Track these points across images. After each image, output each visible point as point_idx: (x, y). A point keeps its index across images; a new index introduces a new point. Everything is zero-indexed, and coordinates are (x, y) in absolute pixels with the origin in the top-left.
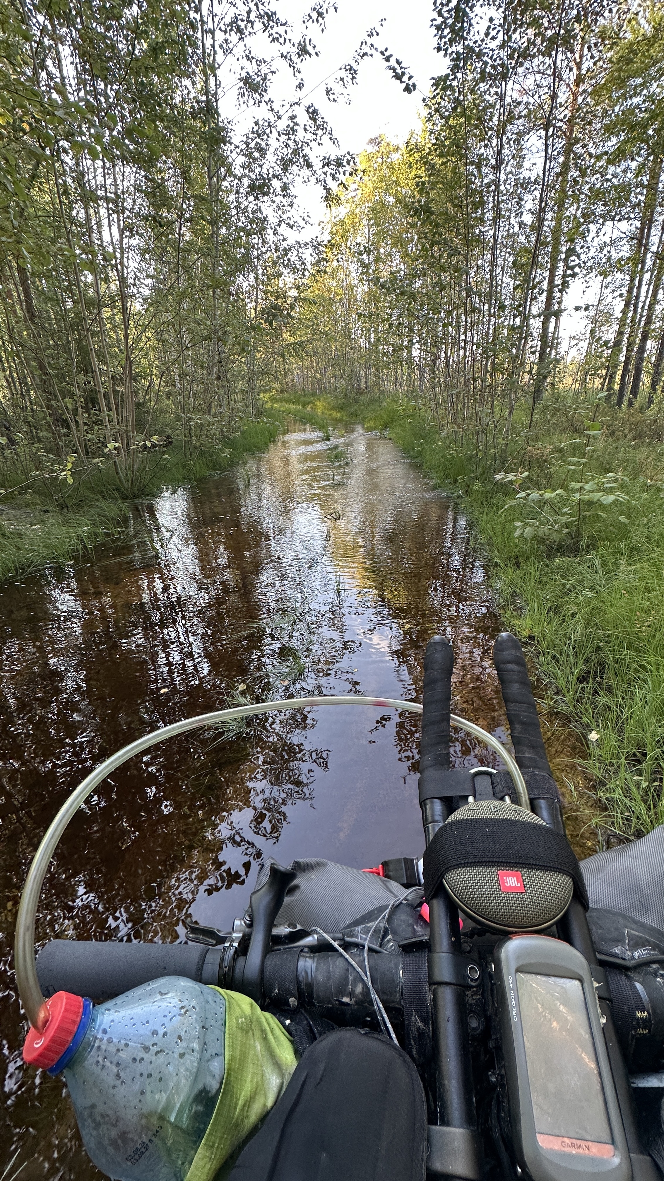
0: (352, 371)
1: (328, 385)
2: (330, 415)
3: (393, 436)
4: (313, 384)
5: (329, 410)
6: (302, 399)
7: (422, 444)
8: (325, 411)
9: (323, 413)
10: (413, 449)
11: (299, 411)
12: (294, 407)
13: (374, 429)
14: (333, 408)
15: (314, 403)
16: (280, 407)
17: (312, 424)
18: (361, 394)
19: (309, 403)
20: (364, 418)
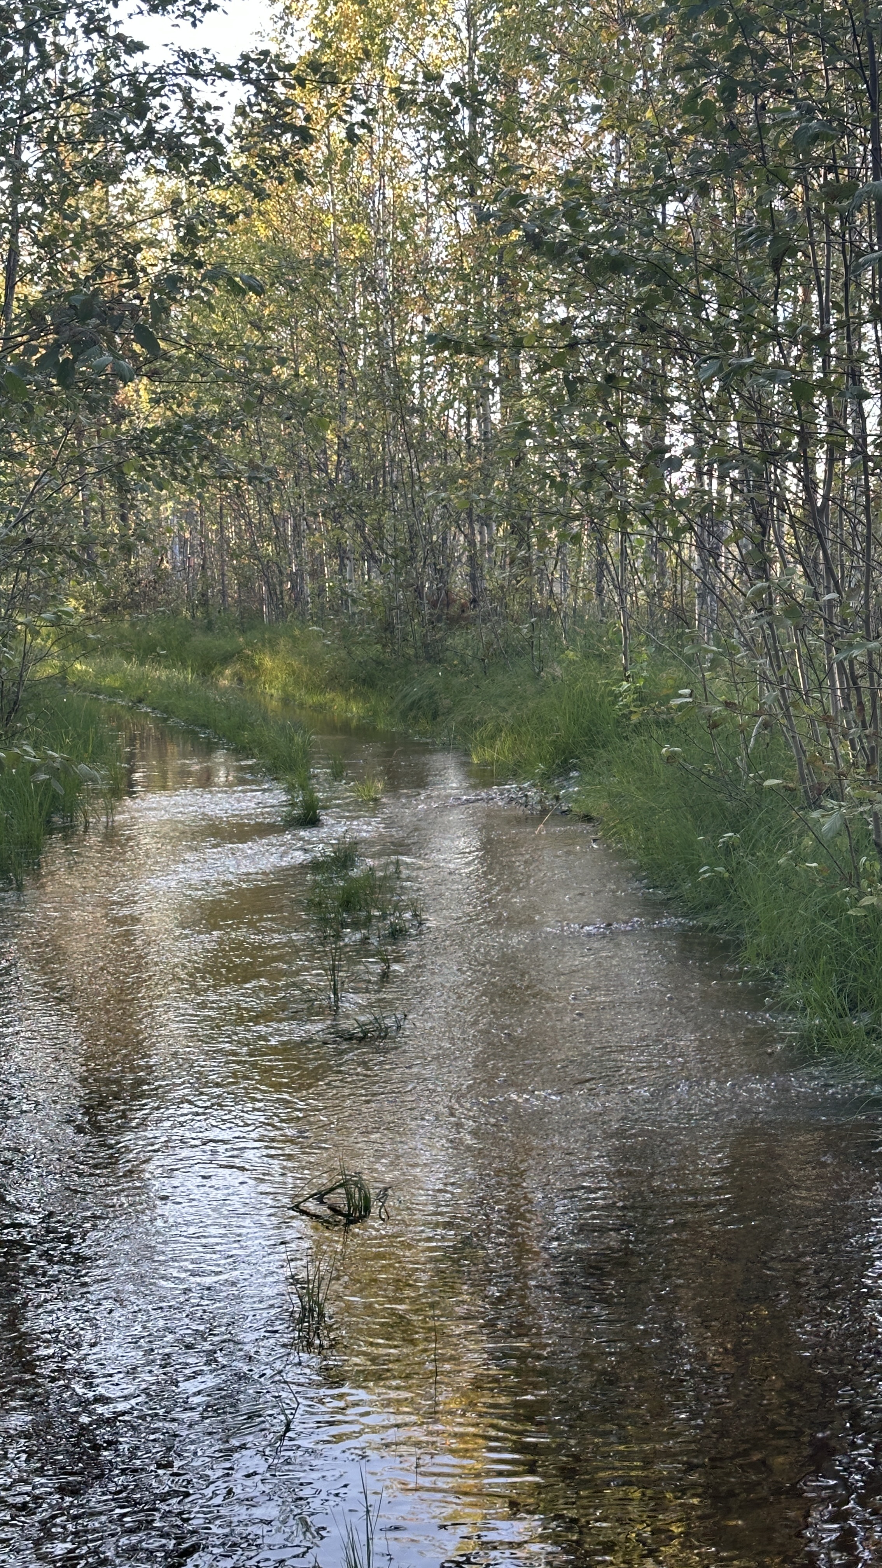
0: (413, 534)
1: (308, 586)
2: (320, 708)
3: (599, 806)
4: (245, 583)
5: (313, 688)
6: (200, 640)
7: (728, 849)
8: (301, 694)
9: (286, 700)
10: (693, 870)
11: (181, 691)
12: (162, 674)
13: (514, 772)
14: (334, 682)
15: (247, 661)
16: (101, 673)
17: (240, 751)
18: (453, 622)
19: (226, 659)
20: (469, 726)
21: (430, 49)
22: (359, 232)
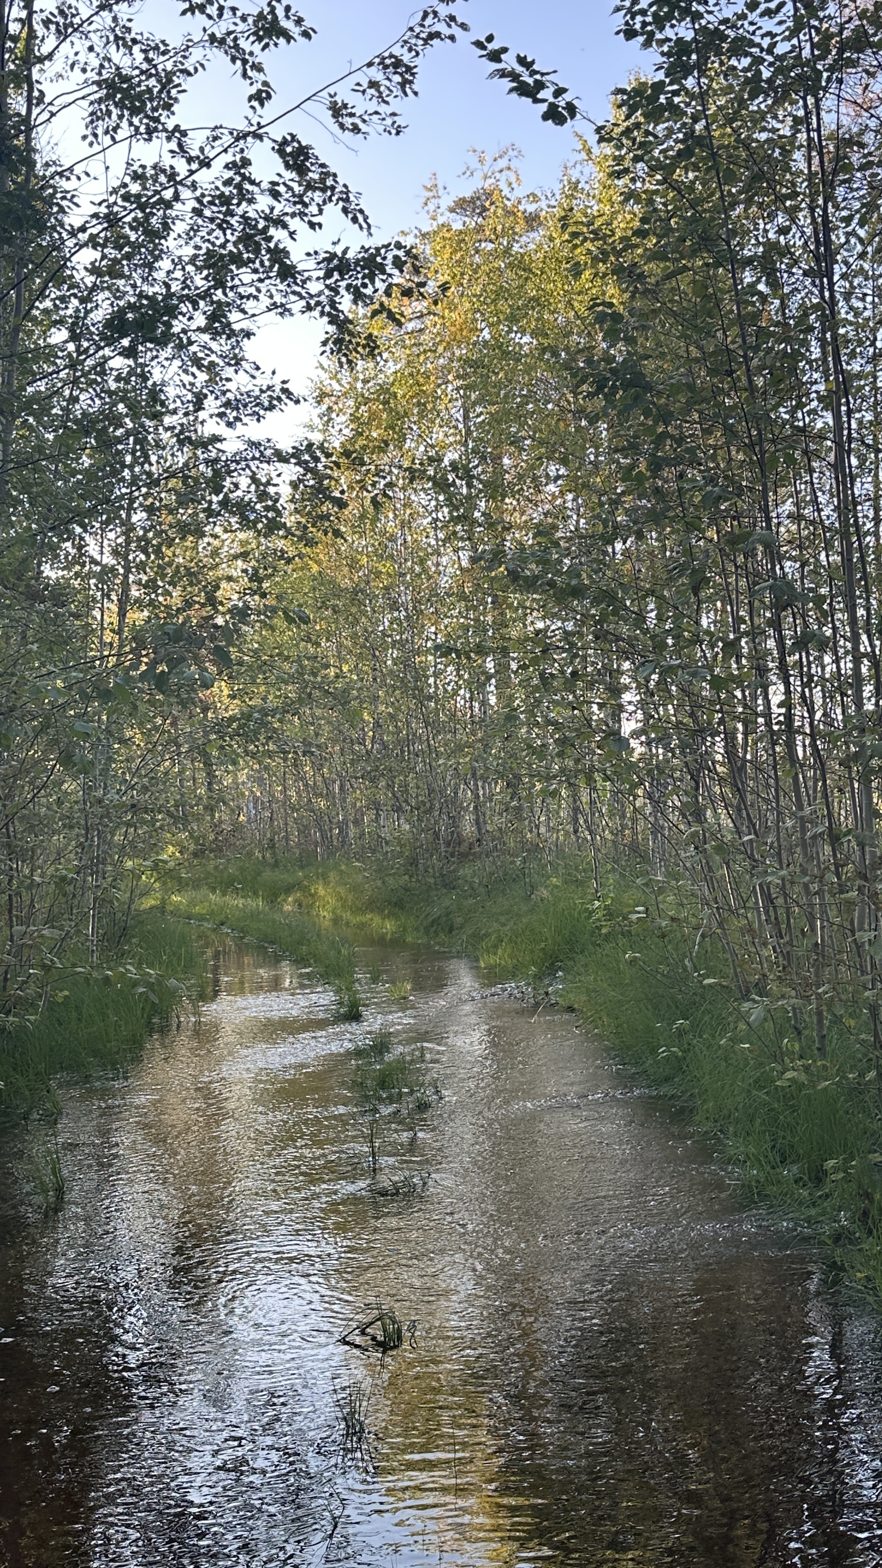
0: (431, 791)
1: (352, 831)
2: (361, 926)
3: (579, 1000)
4: (304, 831)
5: (358, 910)
6: (268, 875)
7: (681, 1033)
8: (347, 915)
9: (336, 921)
10: (654, 1051)
11: (254, 915)
12: (240, 902)
13: (513, 974)
14: (372, 906)
15: (305, 889)
16: (192, 903)
17: (300, 961)
18: (464, 856)
19: (289, 890)
20: (478, 938)
21: (438, 435)
22: (386, 567)
